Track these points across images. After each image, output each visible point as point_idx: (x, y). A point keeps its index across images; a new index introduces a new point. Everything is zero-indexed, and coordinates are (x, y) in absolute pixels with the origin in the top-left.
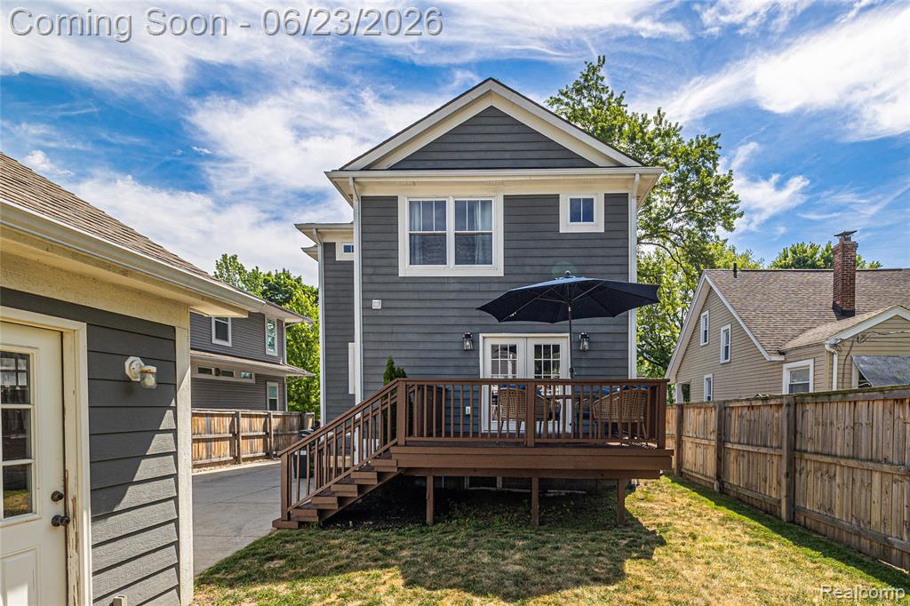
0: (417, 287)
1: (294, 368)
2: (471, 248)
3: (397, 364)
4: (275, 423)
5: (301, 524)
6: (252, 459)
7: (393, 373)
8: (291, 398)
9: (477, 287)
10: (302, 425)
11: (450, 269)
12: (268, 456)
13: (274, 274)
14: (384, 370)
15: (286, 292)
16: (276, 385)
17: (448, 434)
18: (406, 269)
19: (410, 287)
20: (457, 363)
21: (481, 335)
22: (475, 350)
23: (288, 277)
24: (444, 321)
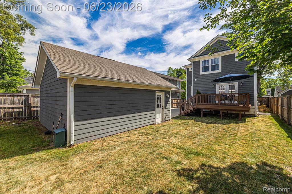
0: (203, 76)
1: (182, 90)
2: (214, 67)
3: (199, 91)
4: (178, 101)
5: (182, 115)
6: (175, 107)
7: (198, 93)
8: (181, 96)
9: (215, 75)
10: (183, 101)
11: (210, 72)
12: (177, 107)
13: (178, 69)
14: (196, 92)
15: (181, 72)
16: (179, 93)
17: (209, 103)
18: (201, 73)
19: (202, 76)
20: (211, 90)
21: (216, 84)
22: (215, 87)
23: (181, 69)
24: (209, 82)
